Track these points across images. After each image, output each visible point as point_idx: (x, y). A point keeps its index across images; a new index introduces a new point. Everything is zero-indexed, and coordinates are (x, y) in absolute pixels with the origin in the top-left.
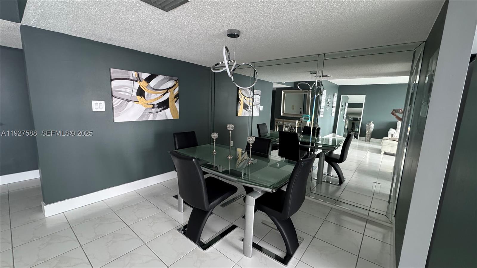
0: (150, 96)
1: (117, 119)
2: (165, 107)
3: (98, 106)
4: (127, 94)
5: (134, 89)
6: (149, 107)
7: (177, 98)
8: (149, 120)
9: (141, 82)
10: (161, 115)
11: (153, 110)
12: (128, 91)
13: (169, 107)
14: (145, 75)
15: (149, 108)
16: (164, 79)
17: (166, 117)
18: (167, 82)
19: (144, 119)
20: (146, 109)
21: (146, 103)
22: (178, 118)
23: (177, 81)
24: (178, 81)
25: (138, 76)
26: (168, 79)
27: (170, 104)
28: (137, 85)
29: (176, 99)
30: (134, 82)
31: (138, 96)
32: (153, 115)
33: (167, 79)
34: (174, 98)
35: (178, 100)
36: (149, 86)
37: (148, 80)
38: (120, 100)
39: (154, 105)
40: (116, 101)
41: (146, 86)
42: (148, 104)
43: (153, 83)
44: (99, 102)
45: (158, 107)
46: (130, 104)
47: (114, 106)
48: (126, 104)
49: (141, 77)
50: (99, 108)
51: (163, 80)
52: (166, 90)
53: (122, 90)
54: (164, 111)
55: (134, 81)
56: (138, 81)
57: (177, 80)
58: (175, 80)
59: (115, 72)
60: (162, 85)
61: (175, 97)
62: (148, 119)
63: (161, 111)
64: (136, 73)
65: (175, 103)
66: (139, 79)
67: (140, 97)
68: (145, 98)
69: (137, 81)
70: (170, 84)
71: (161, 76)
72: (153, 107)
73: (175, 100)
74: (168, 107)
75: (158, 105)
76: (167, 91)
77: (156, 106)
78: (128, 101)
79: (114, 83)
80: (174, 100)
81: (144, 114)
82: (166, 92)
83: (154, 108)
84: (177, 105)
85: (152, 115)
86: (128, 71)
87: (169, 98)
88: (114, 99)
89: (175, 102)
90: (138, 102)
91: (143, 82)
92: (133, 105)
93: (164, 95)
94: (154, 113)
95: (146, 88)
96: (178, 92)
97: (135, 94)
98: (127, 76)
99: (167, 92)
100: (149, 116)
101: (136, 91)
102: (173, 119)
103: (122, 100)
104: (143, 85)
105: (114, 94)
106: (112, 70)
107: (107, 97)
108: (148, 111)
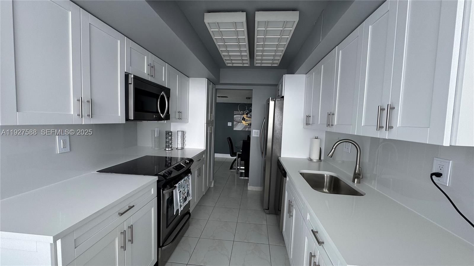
0: (247, 120)
1: (234, 129)
3: (230, 124)
5: (241, 118)
11: (248, 126)
12: (239, 119)
19: (244, 130)
20: (245, 126)
21: (246, 123)
28: (242, 116)
31: (243, 121)
36: (247, 117)
37: (247, 114)
46: (239, 123)
48: (238, 124)
53: (237, 118)
55: (241, 115)
59: (235, 112)
62: (246, 130)
64: (242, 112)
66: (243, 114)
68: (245, 121)
72: (248, 125)
77: (249, 125)
78: (239, 122)
79: (235, 116)
81: (244, 128)
85: (247, 128)
86: (240, 111)
88: (234, 122)
90: (242, 123)
94: (249, 127)
97: (241, 120)
98: (239, 113)
103: (237, 122)
104: (245, 116)
105: (234, 120)
106: (234, 112)
107: (232, 121)
108: (247, 127)
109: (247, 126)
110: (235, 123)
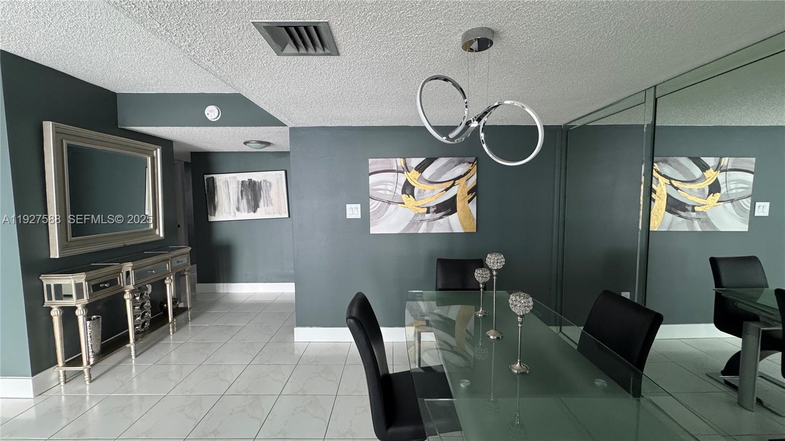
0: (423, 193)
1: (373, 230)
2: (449, 210)
3: (353, 211)
4: (388, 193)
5: (399, 184)
6: (421, 212)
7: (474, 194)
8: (419, 232)
9: (409, 172)
10: (441, 225)
11: (427, 216)
12: (390, 188)
13: (456, 212)
14: (415, 162)
15: (420, 213)
16: (448, 164)
17: (451, 228)
18: (453, 167)
19: (412, 231)
20: (416, 215)
21: (416, 205)
22: (475, 231)
23: (473, 163)
24: (475, 163)
25: (405, 164)
26: (456, 163)
27: (459, 205)
28: (402, 178)
29: (470, 196)
30: (399, 174)
31: (405, 195)
32: (427, 224)
33: (454, 162)
34: (467, 195)
35: (475, 198)
36: (421, 179)
37: (421, 168)
38: (378, 202)
39: (428, 208)
40: (373, 203)
41: (417, 178)
42: (419, 206)
43: (428, 173)
44: (354, 206)
45: (437, 212)
46: (392, 207)
47: (370, 211)
48: (387, 208)
49: (409, 165)
50: (354, 214)
51: (445, 165)
52: (452, 182)
53: (382, 187)
54: (446, 218)
55: (398, 172)
56: (405, 172)
57: (473, 161)
58: (470, 163)
59: (374, 164)
60: (444, 173)
61: (469, 193)
62: (418, 230)
63: (441, 218)
64: (402, 159)
65: (469, 203)
66: (407, 169)
67: (408, 196)
68: (414, 198)
69: (403, 172)
70: (460, 170)
71: (442, 158)
72: (428, 212)
73: (469, 199)
74: (454, 210)
75: (435, 208)
76: (454, 183)
77: (432, 210)
78: (389, 203)
79: (372, 179)
80: (466, 197)
81: (413, 223)
82: (451, 185)
83: (429, 213)
84: (473, 207)
85: (424, 224)
86: (391, 159)
87: (456, 195)
88: (371, 201)
89: (469, 201)
90: (404, 203)
91: (411, 173)
92: (396, 208)
93: (447, 190)
94: (429, 221)
95: (416, 182)
96: (475, 184)
97: (399, 192)
98: (389, 166)
99: (453, 185)
100: (421, 226)
101: (401, 188)
102: (463, 231)
103: (381, 202)
104: (413, 176)
105: (372, 193)
106: (370, 160)
107: (363, 198)
108: (420, 218)
109: (423, 214)
110: (374, 205)
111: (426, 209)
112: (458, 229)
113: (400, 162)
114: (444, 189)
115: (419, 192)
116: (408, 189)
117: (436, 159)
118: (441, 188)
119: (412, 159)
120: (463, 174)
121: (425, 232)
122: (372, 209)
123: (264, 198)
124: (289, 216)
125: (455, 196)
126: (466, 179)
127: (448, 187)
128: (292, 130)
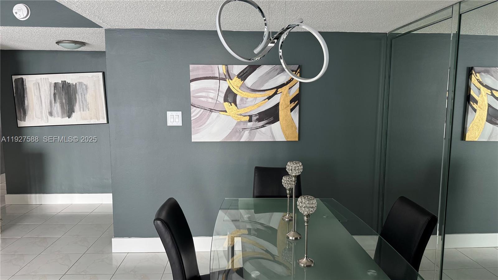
0: (245, 101)
1: (195, 138)
2: (272, 119)
3: (174, 119)
4: (210, 100)
5: (221, 92)
6: (243, 120)
7: (296, 102)
8: (242, 140)
9: (231, 80)
10: (264, 134)
11: (250, 124)
12: (212, 95)
13: (279, 120)
14: (237, 69)
15: (242, 122)
16: (271, 71)
17: (273, 137)
18: (276, 76)
19: (234, 140)
20: (239, 123)
21: (239, 113)
22: (297, 140)
23: (296, 72)
24: (298, 71)
25: (228, 71)
26: (278, 71)
27: (281, 113)
28: (224, 86)
29: (293, 105)
30: (220, 81)
31: (227, 103)
32: (250, 133)
33: (277, 70)
34: (289, 103)
35: (298, 106)
36: (243, 87)
37: (243, 76)
38: (200, 109)
39: (251, 117)
40: (195, 110)
41: (239, 85)
42: (241, 115)
43: (251, 80)
44: (174, 113)
45: (259, 120)
46: (214, 114)
47: (192, 119)
48: (209, 116)
49: (232, 72)
50: (175, 122)
51: (268, 73)
52: (274, 91)
53: (204, 94)
54: (268, 127)
55: (220, 79)
56: (227, 80)
57: (296, 69)
58: (293, 71)
59: (195, 70)
60: (267, 81)
61: (291, 101)
62: (241, 138)
63: (263, 126)
64: (224, 66)
65: (291, 111)
66: (229, 76)
67: (230, 104)
68: (236, 106)
69: (225, 80)
70: (282, 79)
71: (265, 66)
72: (250, 120)
73: (291, 107)
74: (276, 119)
75: (258, 117)
76: (277, 91)
77: (254, 118)
78: (211, 110)
79: (194, 86)
80: (288, 106)
81: (235, 131)
82: (273, 93)
83: (252, 121)
84: (295, 115)
85: (247, 133)
86: (212, 65)
87: (279, 103)
88: (193, 109)
89: (292, 110)
90: (226, 111)
91: (234, 80)
92: (218, 116)
93: (269, 98)
94: (252, 129)
95: (238, 90)
96: (298, 92)
97: (221, 99)
98: (211, 73)
99: (275, 93)
100: (243, 134)
101: (223, 95)
102: (285, 140)
103: (203, 110)
104: (235, 84)
105: (193, 100)
106: (191, 66)
107: (184, 105)
108: (242, 126)
109: (245, 122)
110: (195, 113)
111: (248, 118)
112: (280, 137)
113: (222, 69)
114: (266, 97)
115: (242, 99)
116: (230, 97)
117: (259, 66)
118: (264, 96)
119: (234, 65)
120: (285, 82)
121: (247, 141)
122: (194, 116)
123: (79, 103)
124: (108, 122)
125: (278, 105)
126: (288, 88)
127: (271, 95)
128: (107, 31)
